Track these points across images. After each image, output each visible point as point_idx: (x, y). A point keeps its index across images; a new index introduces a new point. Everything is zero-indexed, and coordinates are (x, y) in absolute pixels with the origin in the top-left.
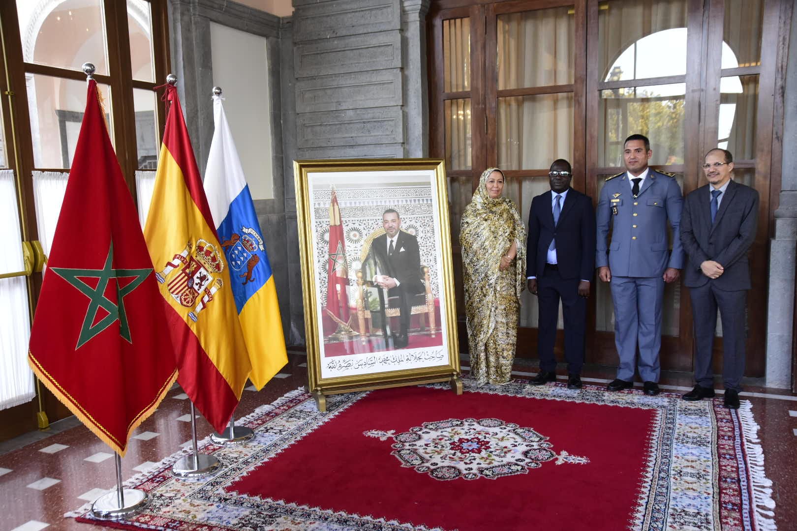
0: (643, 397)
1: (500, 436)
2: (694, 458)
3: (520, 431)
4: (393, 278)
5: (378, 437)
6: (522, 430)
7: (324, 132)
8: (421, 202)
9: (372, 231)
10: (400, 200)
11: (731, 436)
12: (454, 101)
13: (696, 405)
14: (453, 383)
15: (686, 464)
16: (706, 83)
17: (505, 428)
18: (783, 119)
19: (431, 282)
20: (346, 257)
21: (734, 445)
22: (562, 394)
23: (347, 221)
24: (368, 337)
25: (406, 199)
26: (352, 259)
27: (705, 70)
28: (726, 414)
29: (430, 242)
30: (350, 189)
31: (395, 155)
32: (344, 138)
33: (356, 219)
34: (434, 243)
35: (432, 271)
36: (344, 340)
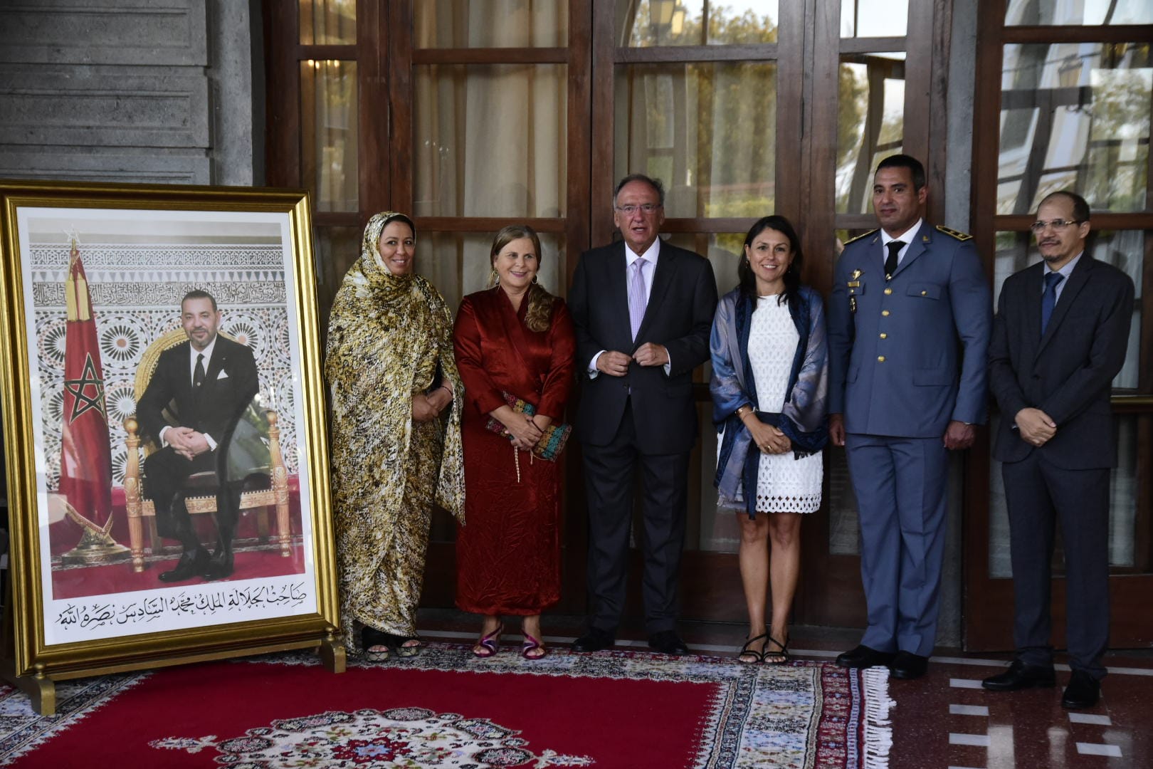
0: (697, 665)
1: (428, 733)
2: (776, 749)
3: (464, 724)
4: (203, 433)
5: (184, 750)
6: (469, 723)
8: (262, 278)
9: (159, 335)
10: (218, 272)
11: (843, 717)
12: (322, 64)
13: (792, 674)
14: (326, 652)
15: (761, 757)
16: (814, 63)
17: (435, 722)
18: (945, 139)
19: (281, 442)
20: (102, 388)
21: (846, 729)
22: (544, 666)
23: (106, 313)
24: (147, 555)
25: (231, 271)
26: (116, 392)
27: (811, 38)
28: (841, 686)
29: (280, 361)
30: (111, 245)
31: (192, 175)
32: (69, 127)
33: (125, 308)
34: (288, 362)
35: (284, 420)
36: (95, 563)
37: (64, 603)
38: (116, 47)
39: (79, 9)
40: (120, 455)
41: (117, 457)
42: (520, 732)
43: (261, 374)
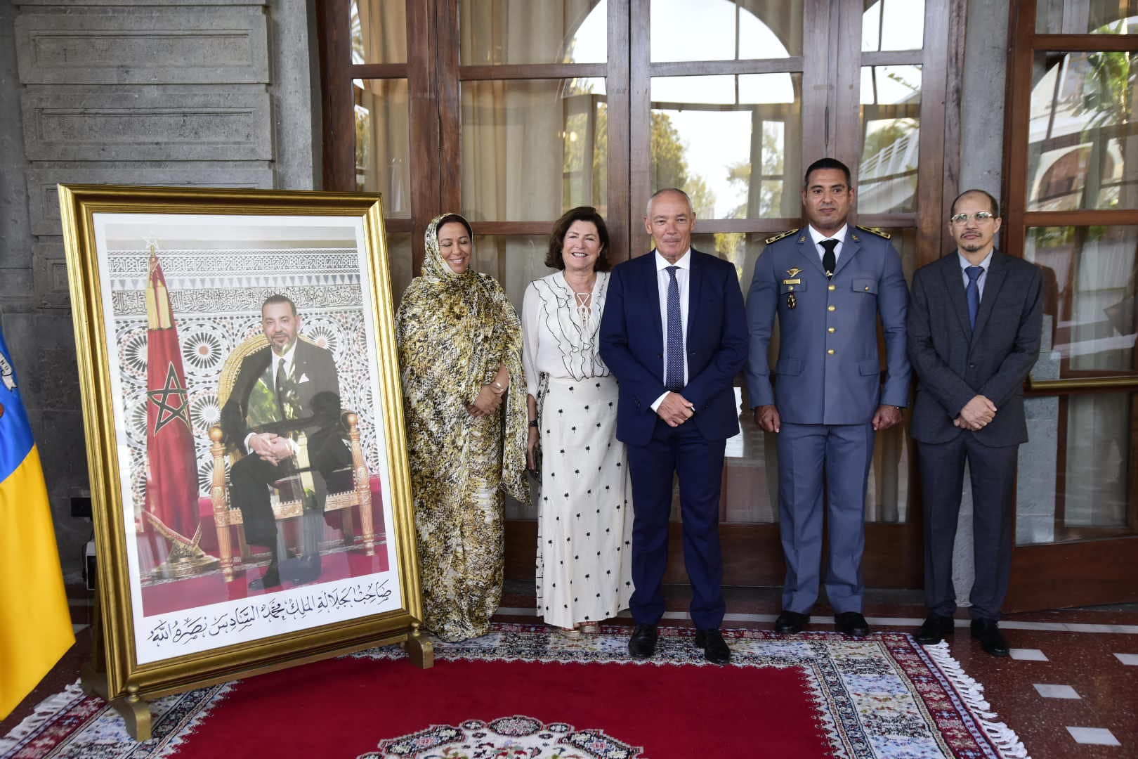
4: (287, 438)
6: (584, 736)
7: (91, 128)
8: (339, 281)
9: (240, 341)
10: (296, 276)
11: (951, 711)
14: (413, 648)
16: (838, 75)
18: (959, 144)
19: (362, 443)
20: (186, 397)
21: (966, 728)
23: (187, 321)
24: (237, 564)
25: (309, 274)
26: (200, 400)
27: (835, 52)
28: (918, 666)
29: (358, 363)
30: (191, 251)
31: (256, 186)
32: (139, 144)
33: (206, 315)
34: (366, 363)
35: (364, 421)
36: (185, 576)
37: (155, 620)
38: (182, 67)
39: (145, 33)
40: (206, 464)
41: (203, 467)
42: (642, 749)
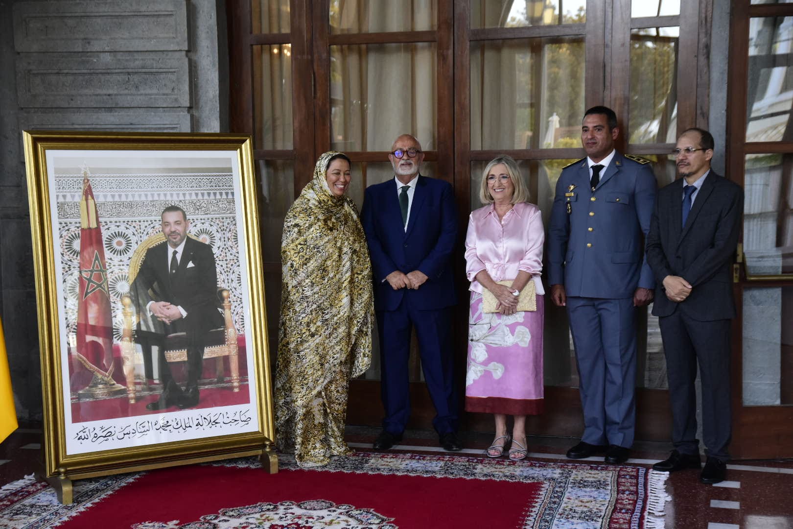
0: (528, 469)
1: (327, 519)
3: (355, 512)
4: (177, 305)
6: (358, 512)
7: (63, 85)
8: (218, 196)
9: (145, 238)
10: (187, 193)
11: (630, 510)
12: (267, 46)
13: (596, 476)
14: (265, 459)
16: (612, 36)
17: (334, 511)
18: (709, 88)
19: (232, 311)
20: (106, 275)
21: (631, 519)
22: (419, 468)
23: (108, 223)
24: (138, 391)
25: (197, 192)
26: (116, 277)
27: (610, 18)
28: (631, 486)
29: (231, 254)
30: (112, 175)
31: (178, 126)
32: (97, 95)
33: (121, 219)
34: (237, 255)
35: (235, 296)
36: (101, 397)
37: (80, 426)
38: (127, 39)
39: (101, 14)
40: (119, 321)
41: (116, 323)
42: (393, 519)
43: (218, 264)
